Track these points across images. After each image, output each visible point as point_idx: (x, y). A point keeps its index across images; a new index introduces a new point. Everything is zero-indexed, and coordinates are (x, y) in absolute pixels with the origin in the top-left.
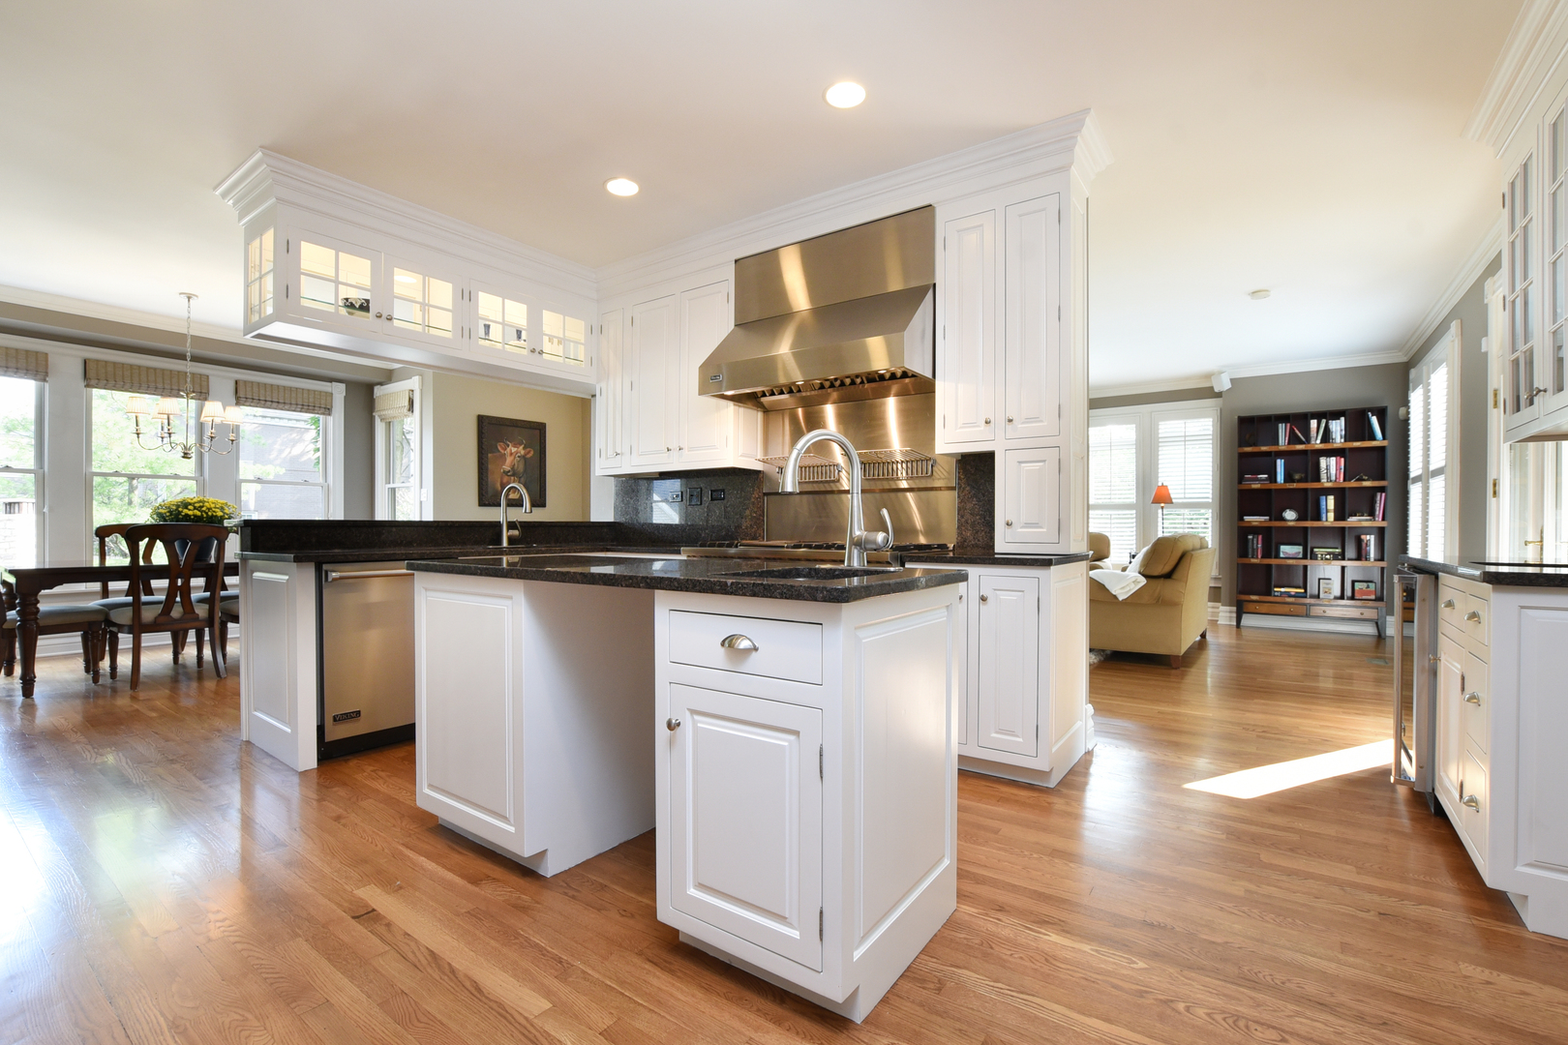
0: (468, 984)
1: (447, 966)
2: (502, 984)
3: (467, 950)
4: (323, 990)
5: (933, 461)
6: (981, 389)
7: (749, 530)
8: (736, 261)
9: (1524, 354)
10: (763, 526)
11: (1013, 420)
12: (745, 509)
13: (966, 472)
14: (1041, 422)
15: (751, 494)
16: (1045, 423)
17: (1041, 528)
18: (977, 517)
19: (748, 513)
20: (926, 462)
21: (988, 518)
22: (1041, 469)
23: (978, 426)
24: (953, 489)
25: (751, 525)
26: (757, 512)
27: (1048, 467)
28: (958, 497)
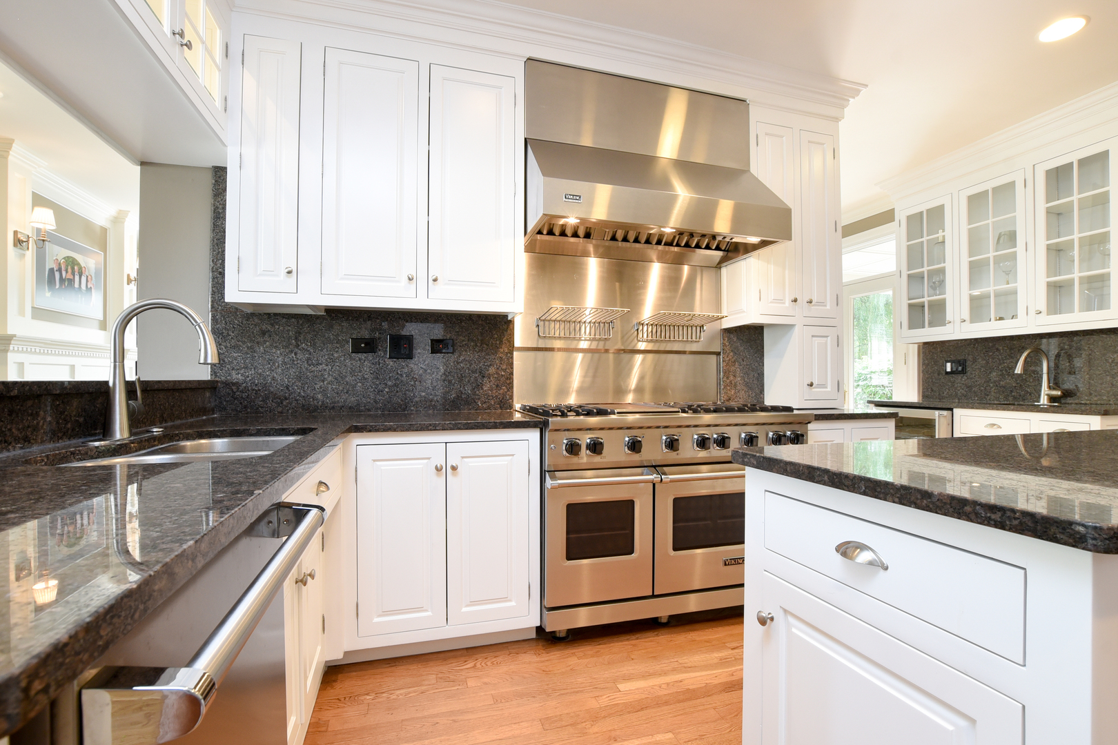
5: (705, 328)
6: (787, 272)
7: (494, 391)
8: (529, 59)
9: (929, 301)
10: (512, 387)
11: (811, 302)
12: (489, 366)
13: (729, 339)
14: (825, 306)
15: (498, 348)
16: (828, 307)
17: (826, 388)
18: (739, 379)
19: (492, 370)
20: (698, 328)
21: (746, 380)
22: (826, 343)
23: (784, 303)
24: (718, 354)
25: (497, 386)
26: (506, 370)
27: (830, 341)
28: (723, 361)
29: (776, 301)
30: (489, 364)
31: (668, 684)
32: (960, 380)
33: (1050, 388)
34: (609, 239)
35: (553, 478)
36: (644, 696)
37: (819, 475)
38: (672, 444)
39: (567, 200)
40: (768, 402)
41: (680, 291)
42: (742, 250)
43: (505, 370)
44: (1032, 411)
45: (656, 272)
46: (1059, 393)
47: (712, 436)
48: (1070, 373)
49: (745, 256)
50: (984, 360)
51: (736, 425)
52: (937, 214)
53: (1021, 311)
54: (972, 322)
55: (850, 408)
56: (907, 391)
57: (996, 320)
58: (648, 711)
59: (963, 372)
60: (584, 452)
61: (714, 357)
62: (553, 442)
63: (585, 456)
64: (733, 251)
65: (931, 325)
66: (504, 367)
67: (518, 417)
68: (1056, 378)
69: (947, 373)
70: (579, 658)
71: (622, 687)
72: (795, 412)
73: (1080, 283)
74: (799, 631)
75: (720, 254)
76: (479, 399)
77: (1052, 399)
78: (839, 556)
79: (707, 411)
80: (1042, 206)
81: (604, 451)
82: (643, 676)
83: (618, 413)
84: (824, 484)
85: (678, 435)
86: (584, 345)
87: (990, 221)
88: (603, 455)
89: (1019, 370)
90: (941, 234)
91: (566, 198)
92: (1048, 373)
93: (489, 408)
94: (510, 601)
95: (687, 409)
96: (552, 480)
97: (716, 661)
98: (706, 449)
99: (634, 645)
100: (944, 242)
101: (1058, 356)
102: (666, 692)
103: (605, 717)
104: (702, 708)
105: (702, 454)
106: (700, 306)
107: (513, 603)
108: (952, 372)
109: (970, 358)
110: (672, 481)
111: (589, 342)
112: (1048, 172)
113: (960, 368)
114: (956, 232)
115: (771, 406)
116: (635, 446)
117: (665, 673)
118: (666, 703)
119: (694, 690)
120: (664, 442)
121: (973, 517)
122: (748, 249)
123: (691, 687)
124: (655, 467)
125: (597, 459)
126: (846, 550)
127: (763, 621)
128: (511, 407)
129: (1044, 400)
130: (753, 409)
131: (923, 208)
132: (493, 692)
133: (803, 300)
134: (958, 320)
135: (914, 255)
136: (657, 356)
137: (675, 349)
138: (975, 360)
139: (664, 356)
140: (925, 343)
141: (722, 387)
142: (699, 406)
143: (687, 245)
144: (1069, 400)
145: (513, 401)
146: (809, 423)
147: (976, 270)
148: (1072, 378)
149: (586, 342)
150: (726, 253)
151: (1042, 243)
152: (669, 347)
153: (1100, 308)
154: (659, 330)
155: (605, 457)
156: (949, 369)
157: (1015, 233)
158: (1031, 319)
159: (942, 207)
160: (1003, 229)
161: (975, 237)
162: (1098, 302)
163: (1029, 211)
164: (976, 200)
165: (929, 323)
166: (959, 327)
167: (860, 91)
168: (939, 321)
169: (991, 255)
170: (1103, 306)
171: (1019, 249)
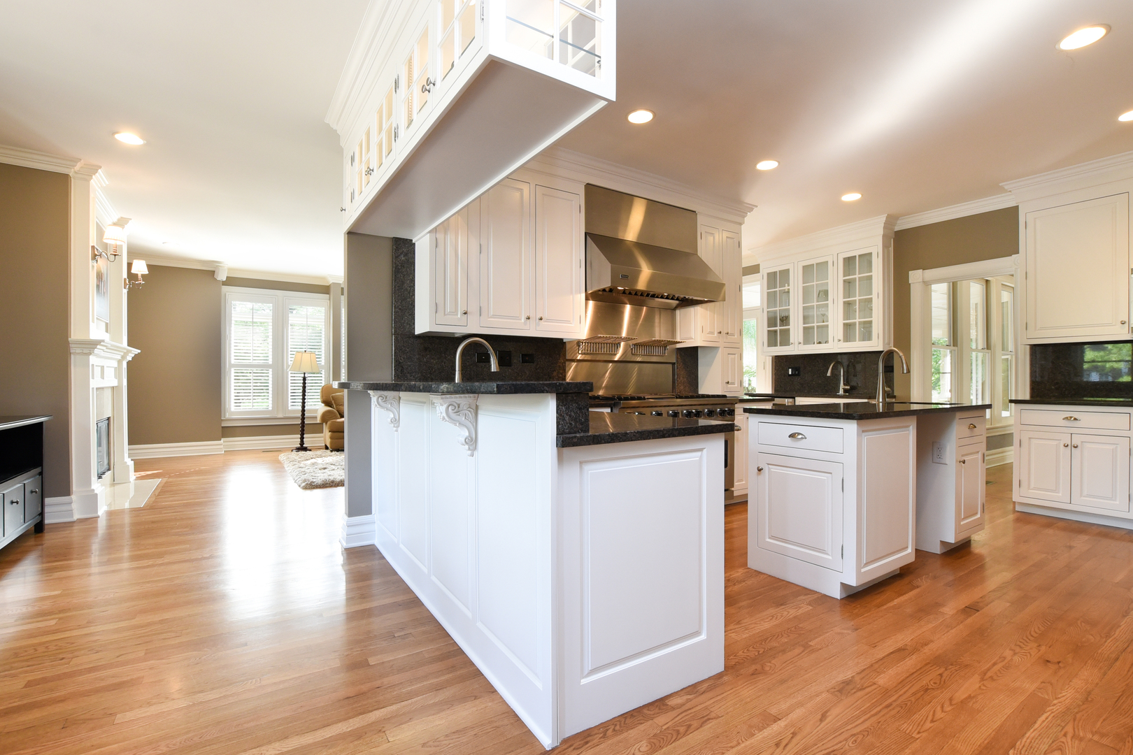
5: (668, 348)
6: (716, 317)
8: (588, 184)
9: (780, 330)
11: (728, 334)
13: (680, 355)
14: (734, 336)
16: (736, 337)
17: (736, 384)
18: (685, 380)
20: (664, 348)
21: (689, 380)
23: (713, 335)
24: (673, 364)
27: (736, 357)
28: (677, 368)
29: (709, 333)
32: (796, 379)
33: (844, 384)
37: (784, 412)
40: (701, 391)
43: (562, 374)
44: (835, 398)
45: (628, 312)
46: (849, 387)
48: (854, 376)
50: (809, 368)
52: (785, 274)
53: (830, 339)
54: (804, 344)
56: (766, 386)
57: (818, 344)
59: (798, 375)
61: (671, 366)
64: (684, 303)
65: (781, 345)
68: (847, 379)
69: (789, 375)
72: (728, 398)
73: (859, 324)
74: (774, 469)
75: (677, 302)
77: (845, 391)
78: (791, 438)
80: (841, 278)
84: (785, 415)
87: (814, 283)
89: (829, 374)
90: (786, 288)
91: (621, 277)
92: (844, 376)
100: (789, 292)
101: (848, 366)
106: (659, 334)
108: (792, 375)
109: (802, 366)
112: (844, 259)
113: (797, 372)
114: (796, 285)
115: (704, 395)
122: (695, 303)
126: (792, 436)
127: (759, 470)
129: (841, 392)
130: (692, 397)
131: (777, 269)
133: (725, 332)
134: (797, 343)
135: (771, 299)
136: (638, 365)
137: (651, 361)
138: (805, 368)
140: (776, 356)
141: (676, 384)
144: (852, 392)
146: (733, 404)
147: (807, 312)
148: (855, 379)
150: (680, 303)
151: (841, 300)
152: (648, 359)
153: (869, 340)
154: (643, 348)
156: (790, 373)
157: (827, 291)
158: (835, 344)
159: (788, 270)
160: (821, 289)
161: (806, 293)
162: (867, 336)
163: (835, 280)
164: (807, 269)
165: (780, 343)
166: (797, 347)
167: (753, 209)
168: (786, 341)
169: (815, 304)
170: (869, 338)
171: (830, 302)
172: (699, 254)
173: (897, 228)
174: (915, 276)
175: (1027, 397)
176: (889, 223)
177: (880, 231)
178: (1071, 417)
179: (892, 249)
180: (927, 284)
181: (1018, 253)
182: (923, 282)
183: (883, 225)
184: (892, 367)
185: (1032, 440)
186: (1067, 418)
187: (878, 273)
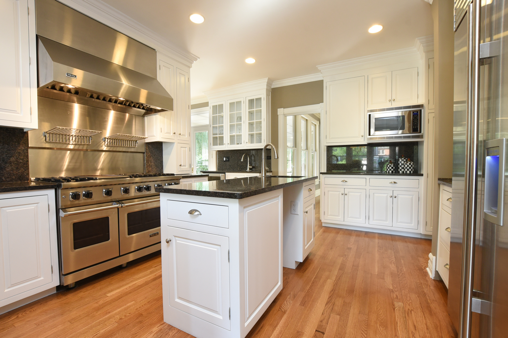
0: (332, 293)
1: (329, 299)
2: (328, 287)
3: (320, 299)
4: (357, 317)
5: (138, 142)
6: (171, 122)
7: (15, 171)
9: (219, 137)
10: (28, 169)
11: (180, 134)
12: (10, 157)
13: (149, 147)
14: (185, 136)
15: (17, 147)
16: (186, 137)
17: (186, 166)
18: (153, 163)
19: (12, 159)
20: (135, 142)
21: (156, 164)
22: (186, 150)
23: (170, 134)
24: (144, 153)
25: (17, 168)
26: (23, 159)
27: (187, 149)
28: (146, 156)
29: (167, 133)
30: (10, 155)
31: (130, 287)
32: (228, 163)
33: (250, 166)
34: (89, 97)
35: (65, 211)
36: (119, 294)
37: (183, 192)
38: (126, 191)
39: (68, 76)
40: (165, 172)
41: (125, 125)
42: (153, 111)
44: (245, 173)
45: (112, 115)
46: (251, 167)
47: (143, 186)
48: (254, 161)
49: (155, 114)
50: (234, 157)
51: (153, 181)
52: (221, 106)
53: (243, 142)
54: (230, 145)
55: (195, 173)
56: (213, 167)
57: (237, 144)
58: (122, 298)
59: (229, 161)
60: (82, 197)
61: (142, 154)
62: (64, 194)
63: (83, 200)
64: (150, 111)
65: (220, 145)
66: (22, 158)
67: (33, 184)
68: (251, 163)
69: (224, 161)
70: (84, 292)
71: (108, 295)
72: (175, 176)
73: (256, 135)
74: (179, 241)
75: (144, 111)
76: (3, 176)
77: (250, 169)
78: (189, 214)
79: (140, 176)
80: (248, 110)
81: (93, 196)
82: (118, 288)
83: (99, 179)
84: (185, 194)
85: (129, 187)
86: (71, 147)
87: (235, 112)
88: (92, 198)
89: (242, 160)
90: (222, 114)
91: (67, 75)
92: (249, 162)
93: (11, 181)
94: (40, 277)
95: (132, 176)
96: (64, 213)
97: (149, 273)
98: (141, 192)
99: (111, 279)
100: (223, 117)
102: (129, 290)
103: (103, 307)
104: (145, 289)
105: (139, 194)
106: (135, 132)
107: (42, 278)
108: (226, 161)
109: (230, 156)
110: (127, 206)
111: (74, 146)
112: (249, 100)
113: (228, 160)
114: (226, 113)
115: (167, 174)
116: (109, 193)
117: (128, 284)
118: (130, 293)
119: (141, 285)
120: (122, 190)
121: (218, 196)
122: (156, 111)
123: (140, 284)
124: (119, 201)
125: (89, 201)
126: (191, 212)
127: (168, 242)
128: (28, 179)
129: (248, 170)
130: (160, 175)
131: (217, 104)
132: (35, 322)
133: (178, 133)
134: (227, 143)
135: (214, 120)
136: (111, 153)
137: (121, 150)
138: (232, 157)
139: (115, 153)
140: (218, 151)
141: (146, 167)
142: (137, 175)
143: (129, 105)
144: (254, 169)
145: (29, 176)
146: (180, 179)
147: (232, 127)
148: (254, 163)
149: (72, 145)
150: (147, 111)
151: (247, 122)
152: (118, 149)
154: (116, 141)
155: (93, 199)
156: (225, 160)
157: (241, 117)
158: (245, 145)
159: (222, 105)
160: (238, 116)
161: (231, 117)
162: (260, 141)
163: (245, 111)
164: (232, 104)
165: (219, 144)
166: (227, 146)
167: (197, 59)
168: (222, 143)
169: (235, 123)
170: (261, 142)
171: (242, 122)
172: (158, 79)
173: (273, 87)
174: (281, 111)
175: (325, 171)
176: (269, 83)
177: (265, 87)
178: (344, 180)
179: (270, 97)
180: (285, 116)
181: (323, 102)
182: (284, 114)
183: (266, 83)
184: (270, 157)
185: (329, 192)
186: (343, 181)
187: (264, 107)
